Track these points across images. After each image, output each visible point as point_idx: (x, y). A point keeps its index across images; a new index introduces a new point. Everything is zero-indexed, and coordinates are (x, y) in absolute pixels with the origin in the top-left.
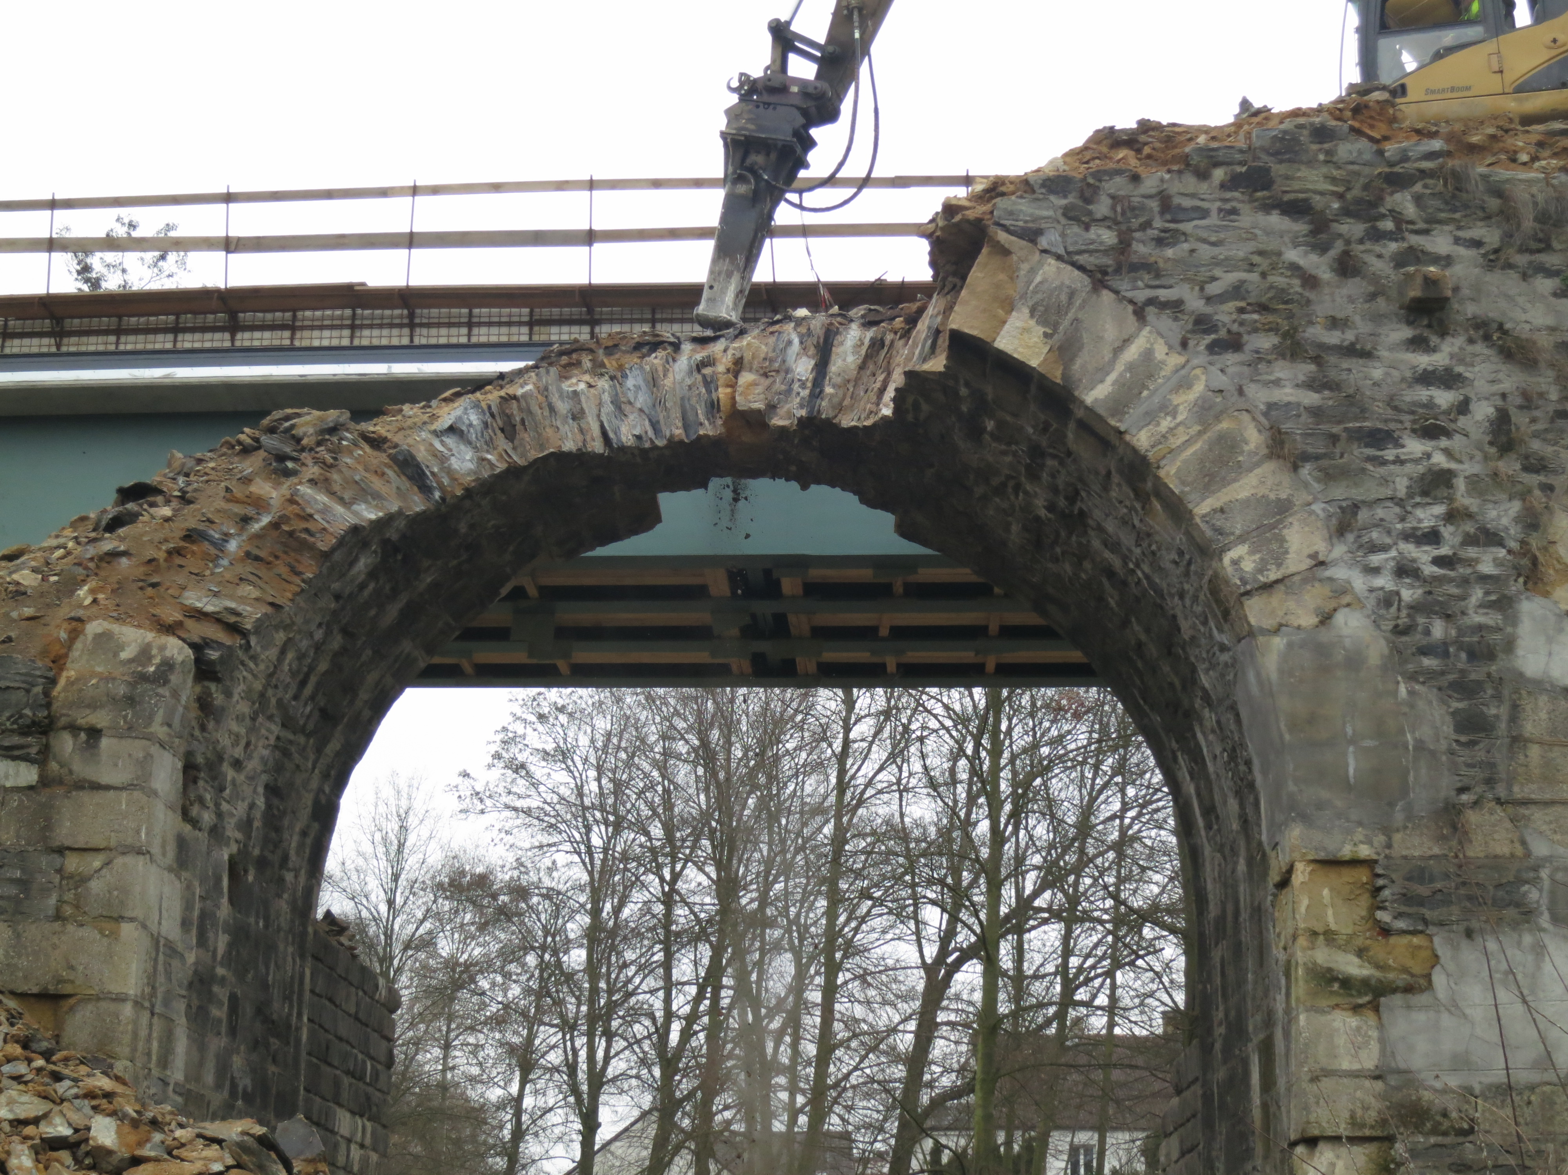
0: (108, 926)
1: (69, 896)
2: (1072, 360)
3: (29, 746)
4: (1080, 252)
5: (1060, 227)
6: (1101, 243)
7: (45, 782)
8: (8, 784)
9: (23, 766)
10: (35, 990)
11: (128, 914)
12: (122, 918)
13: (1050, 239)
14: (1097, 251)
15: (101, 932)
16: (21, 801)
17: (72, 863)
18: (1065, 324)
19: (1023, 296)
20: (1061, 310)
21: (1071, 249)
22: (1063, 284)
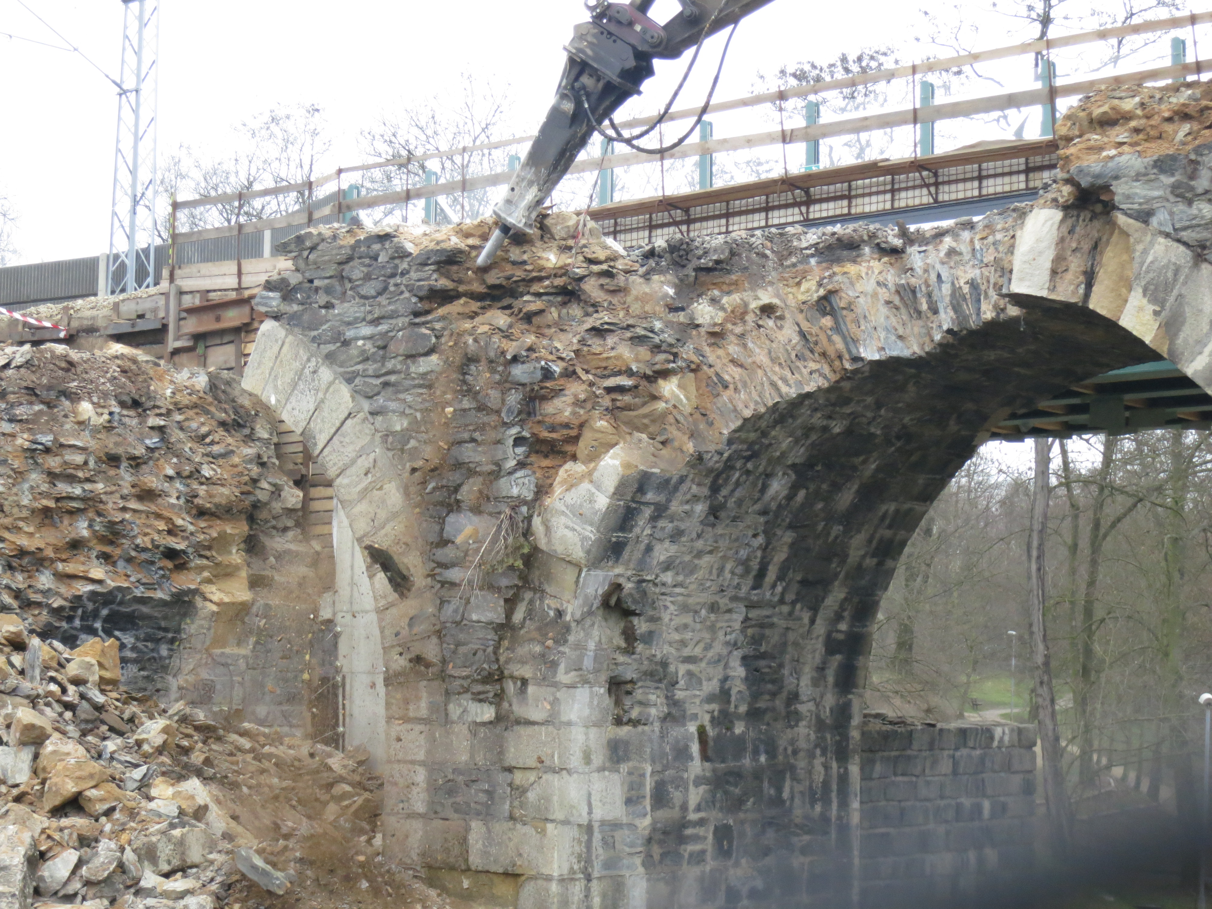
0: (541, 825)
1: (516, 803)
2: (1176, 335)
3: (487, 692)
4: (1185, 229)
5: (1167, 205)
6: (1202, 218)
7: (499, 719)
8: (478, 720)
9: (486, 706)
10: (501, 870)
11: (551, 817)
12: (547, 819)
13: (1160, 219)
14: (1199, 226)
15: (536, 828)
16: (485, 733)
17: (519, 778)
18: (1172, 299)
19: (1138, 277)
20: (1168, 287)
21: (1177, 226)
22: (1169, 261)
